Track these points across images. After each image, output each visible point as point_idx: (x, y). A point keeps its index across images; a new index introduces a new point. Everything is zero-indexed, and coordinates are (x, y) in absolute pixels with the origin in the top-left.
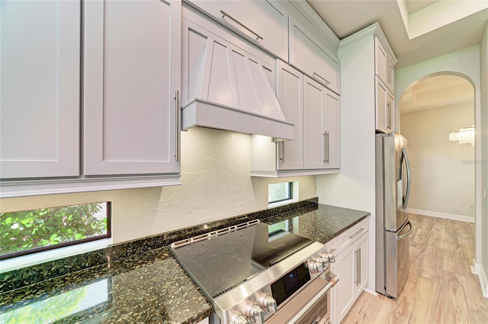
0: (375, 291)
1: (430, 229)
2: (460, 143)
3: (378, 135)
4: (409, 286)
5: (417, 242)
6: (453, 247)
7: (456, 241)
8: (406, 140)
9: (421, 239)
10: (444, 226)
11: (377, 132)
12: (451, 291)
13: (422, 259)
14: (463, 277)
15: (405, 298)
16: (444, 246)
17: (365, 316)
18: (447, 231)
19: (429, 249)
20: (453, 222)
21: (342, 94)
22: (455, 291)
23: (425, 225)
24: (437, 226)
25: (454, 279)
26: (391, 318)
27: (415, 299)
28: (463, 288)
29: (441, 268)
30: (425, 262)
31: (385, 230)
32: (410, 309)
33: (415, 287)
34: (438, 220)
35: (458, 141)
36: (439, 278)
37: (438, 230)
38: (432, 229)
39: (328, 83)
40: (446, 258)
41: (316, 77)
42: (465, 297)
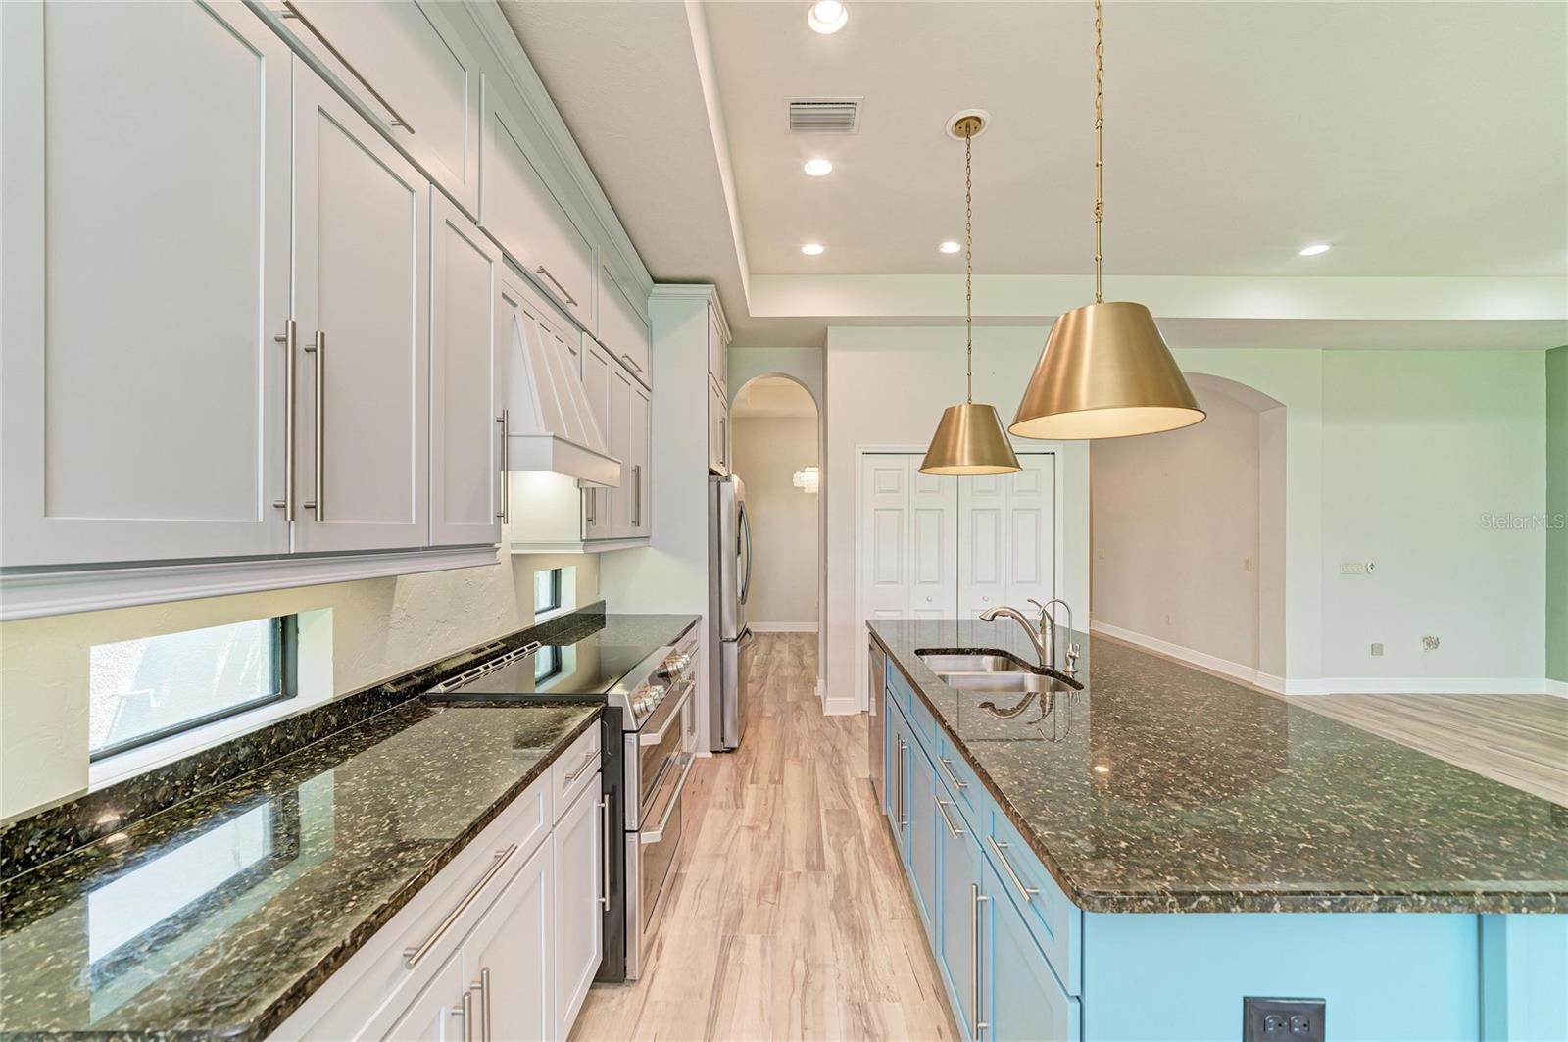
0: (708, 749)
1: (770, 654)
2: (806, 491)
3: (712, 477)
4: (750, 732)
5: (754, 675)
6: (797, 671)
7: (801, 663)
8: (742, 484)
9: (758, 670)
10: (787, 645)
11: (712, 473)
12: (794, 721)
13: (762, 696)
14: (807, 703)
15: (746, 747)
16: (787, 672)
17: (702, 781)
18: (791, 651)
19: (770, 680)
20: (798, 636)
21: (654, 390)
22: (798, 719)
23: (763, 646)
24: (778, 646)
25: (798, 708)
26: (733, 770)
27: (758, 743)
28: (806, 715)
29: (785, 700)
30: (766, 699)
31: (723, 641)
32: (753, 754)
33: (757, 731)
34: (780, 636)
35: (803, 488)
36: (782, 712)
37: (779, 652)
38: (773, 652)
39: (640, 370)
40: (789, 686)
41: (626, 360)
42: (807, 721)
